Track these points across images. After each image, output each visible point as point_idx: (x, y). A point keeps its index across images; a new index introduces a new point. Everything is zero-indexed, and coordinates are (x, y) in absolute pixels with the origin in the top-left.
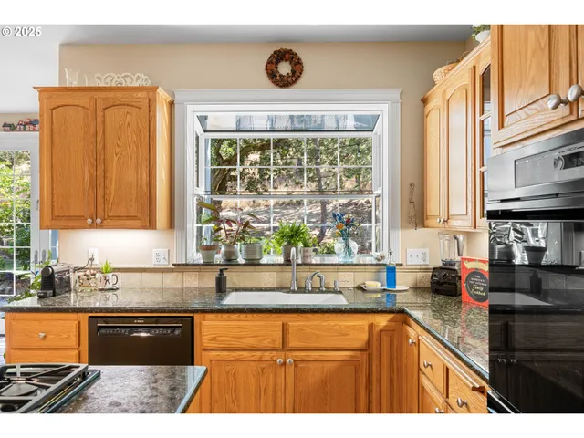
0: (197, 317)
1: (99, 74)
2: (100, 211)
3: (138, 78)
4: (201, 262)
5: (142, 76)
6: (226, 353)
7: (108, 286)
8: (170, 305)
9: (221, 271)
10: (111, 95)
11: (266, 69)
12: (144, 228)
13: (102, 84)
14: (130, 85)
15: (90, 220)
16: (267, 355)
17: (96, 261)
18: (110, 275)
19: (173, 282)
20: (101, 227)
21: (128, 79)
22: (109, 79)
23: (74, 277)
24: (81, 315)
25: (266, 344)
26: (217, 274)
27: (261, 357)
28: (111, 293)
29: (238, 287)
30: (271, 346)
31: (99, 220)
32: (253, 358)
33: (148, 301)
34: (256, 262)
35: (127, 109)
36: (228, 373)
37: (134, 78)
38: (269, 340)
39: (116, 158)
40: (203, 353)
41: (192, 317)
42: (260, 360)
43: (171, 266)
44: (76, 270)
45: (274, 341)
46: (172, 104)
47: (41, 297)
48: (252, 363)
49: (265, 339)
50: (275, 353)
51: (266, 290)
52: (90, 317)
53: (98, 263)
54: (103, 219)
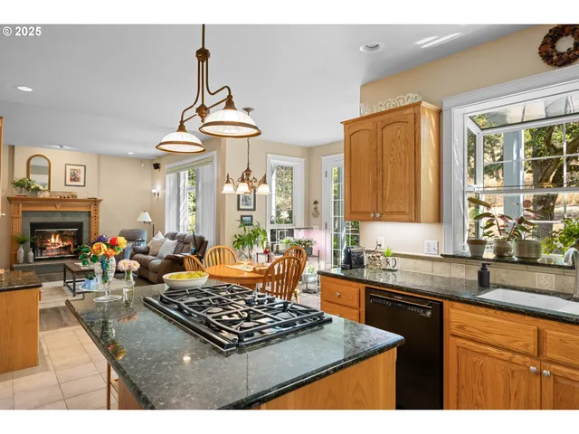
0: (446, 304)
1: (381, 103)
2: (380, 208)
3: (409, 97)
4: (470, 255)
5: (411, 95)
6: (473, 344)
7: (388, 267)
8: (424, 289)
9: (484, 265)
10: (387, 116)
11: (540, 53)
12: (411, 221)
13: (383, 109)
14: (402, 105)
15: (372, 215)
16: (518, 358)
17: (382, 247)
18: (390, 259)
19: (441, 270)
20: (379, 220)
21: (401, 101)
22: (388, 104)
23: (366, 257)
24: (361, 284)
25: (515, 346)
26: (479, 268)
27: (511, 358)
28: (390, 273)
29: (507, 284)
30: (522, 349)
31: (378, 215)
32: (502, 357)
33: (409, 282)
34: (532, 261)
35: (399, 125)
36: (475, 363)
37: (406, 98)
38: (521, 343)
39: (390, 166)
40: (451, 338)
41: (442, 303)
42: (510, 361)
43: (439, 256)
44: (368, 252)
45: (527, 345)
46: (440, 113)
47: (343, 269)
48: (500, 362)
49: (516, 341)
50: (528, 359)
51: (540, 292)
52: (366, 288)
53: (384, 249)
54: (382, 214)
